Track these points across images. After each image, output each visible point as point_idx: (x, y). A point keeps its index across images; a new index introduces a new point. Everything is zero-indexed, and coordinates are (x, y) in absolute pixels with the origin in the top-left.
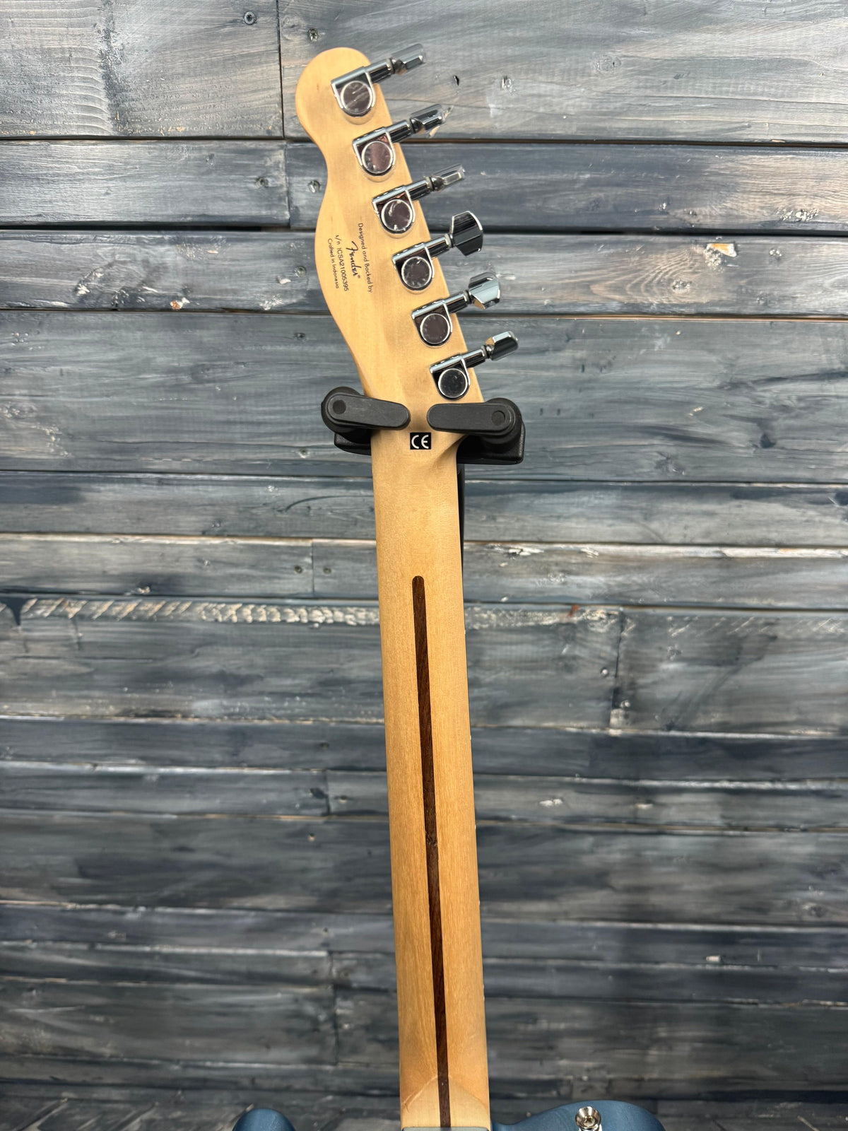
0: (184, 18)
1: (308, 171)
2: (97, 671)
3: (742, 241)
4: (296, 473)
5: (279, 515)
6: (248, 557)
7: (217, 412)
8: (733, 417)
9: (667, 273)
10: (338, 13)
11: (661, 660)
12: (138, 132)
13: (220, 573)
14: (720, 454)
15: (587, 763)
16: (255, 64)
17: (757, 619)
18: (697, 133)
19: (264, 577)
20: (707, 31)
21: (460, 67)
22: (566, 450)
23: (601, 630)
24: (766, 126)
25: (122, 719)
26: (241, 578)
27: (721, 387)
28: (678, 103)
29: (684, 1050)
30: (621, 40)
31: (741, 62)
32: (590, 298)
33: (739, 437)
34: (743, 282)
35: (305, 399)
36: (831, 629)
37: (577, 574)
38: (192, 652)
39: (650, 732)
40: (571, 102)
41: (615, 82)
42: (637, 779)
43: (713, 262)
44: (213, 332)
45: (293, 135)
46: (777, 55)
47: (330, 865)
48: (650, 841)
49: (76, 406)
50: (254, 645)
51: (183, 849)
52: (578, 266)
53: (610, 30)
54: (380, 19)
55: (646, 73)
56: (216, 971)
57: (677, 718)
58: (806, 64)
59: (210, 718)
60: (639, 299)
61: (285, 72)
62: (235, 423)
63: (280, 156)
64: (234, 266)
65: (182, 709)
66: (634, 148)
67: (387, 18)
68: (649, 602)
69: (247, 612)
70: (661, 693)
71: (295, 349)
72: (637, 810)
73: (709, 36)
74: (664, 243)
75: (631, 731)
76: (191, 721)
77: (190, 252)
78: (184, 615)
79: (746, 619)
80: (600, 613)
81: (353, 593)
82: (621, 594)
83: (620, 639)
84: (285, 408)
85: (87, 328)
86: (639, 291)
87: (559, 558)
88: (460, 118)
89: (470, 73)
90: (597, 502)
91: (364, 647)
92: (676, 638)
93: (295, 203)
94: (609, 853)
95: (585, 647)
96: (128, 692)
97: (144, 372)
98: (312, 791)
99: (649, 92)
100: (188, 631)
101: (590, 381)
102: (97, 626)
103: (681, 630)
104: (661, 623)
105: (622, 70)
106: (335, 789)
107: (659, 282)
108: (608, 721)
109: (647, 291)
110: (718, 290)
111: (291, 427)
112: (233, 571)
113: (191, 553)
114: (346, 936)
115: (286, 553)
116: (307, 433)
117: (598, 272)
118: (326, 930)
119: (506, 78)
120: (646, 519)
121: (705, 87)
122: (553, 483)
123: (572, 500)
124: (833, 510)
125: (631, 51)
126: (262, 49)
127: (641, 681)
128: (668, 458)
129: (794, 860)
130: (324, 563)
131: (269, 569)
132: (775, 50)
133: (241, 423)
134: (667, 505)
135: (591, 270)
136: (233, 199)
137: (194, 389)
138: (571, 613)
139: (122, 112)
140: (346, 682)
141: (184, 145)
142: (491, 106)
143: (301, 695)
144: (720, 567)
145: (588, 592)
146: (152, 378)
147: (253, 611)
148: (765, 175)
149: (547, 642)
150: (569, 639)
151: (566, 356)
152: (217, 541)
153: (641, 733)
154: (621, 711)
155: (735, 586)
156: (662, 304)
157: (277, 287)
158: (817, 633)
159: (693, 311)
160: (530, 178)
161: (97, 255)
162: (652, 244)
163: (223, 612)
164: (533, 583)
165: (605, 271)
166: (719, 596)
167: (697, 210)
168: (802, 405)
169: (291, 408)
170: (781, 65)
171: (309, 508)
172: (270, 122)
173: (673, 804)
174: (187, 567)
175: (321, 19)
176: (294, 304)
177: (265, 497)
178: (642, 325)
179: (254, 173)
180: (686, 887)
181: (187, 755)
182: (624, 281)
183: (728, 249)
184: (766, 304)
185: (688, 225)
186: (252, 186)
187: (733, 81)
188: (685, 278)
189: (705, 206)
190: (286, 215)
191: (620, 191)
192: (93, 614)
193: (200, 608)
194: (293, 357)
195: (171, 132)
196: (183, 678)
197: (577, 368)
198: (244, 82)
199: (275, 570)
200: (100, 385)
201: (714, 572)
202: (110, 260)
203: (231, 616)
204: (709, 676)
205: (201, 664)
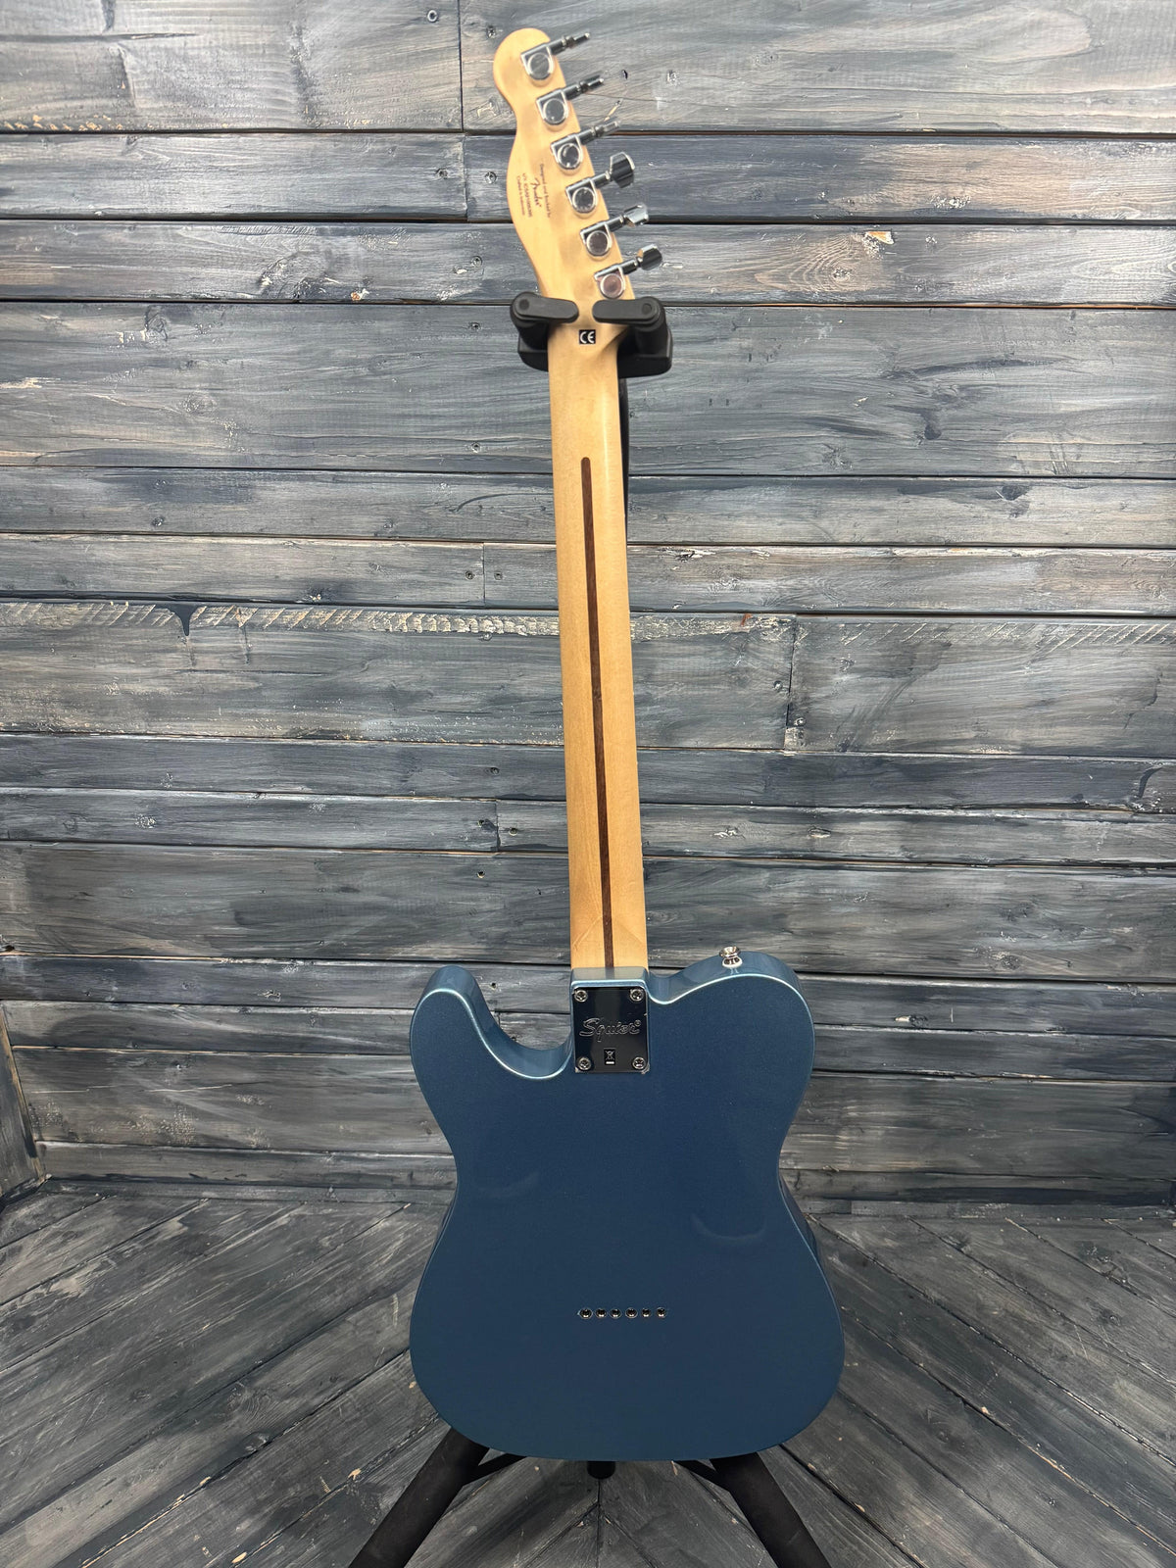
0: (371, 15)
1: (487, 163)
2: (266, 686)
3: (898, 229)
4: (468, 470)
5: (451, 515)
6: (420, 561)
7: (393, 406)
8: (897, 407)
9: (827, 261)
10: (515, 11)
11: (834, 672)
12: (324, 126)
13: (390, 579)
14: (886, 446)
15: (761, 788)
16: (436, 60)
17: (928, 624)
18: (851, 124)
19: (434, 584)
20: (858, 26)
21: (628, 62)
22: (736, 442)
23: (774, 640)
24: (917, 115)
25: (289, 741)
26: (413, 585)
27: (883, 377)
28: (834, 94)
29: (875, 1134)
30: (779, 35)
31: (890, 55)
32: (755, 287)
33: (903, 428)
34: (901, 270)
35: (478, 391)
36: (1006, 635)
37: (748, 578)
38: (363, 666)
39: (825, 753)
40: (732, 95)
41: (773, 75)
42: (814, 806)
43: (872, 250)
44: (391, 323)
45: (472, 128)
46: (925, 48)
47: (499, 906)
48: (828, 876)
49: (255, 400)
50: (424, 659)
51: (346, 889)
52: (742, 255)
53: (770, 26)
54: (555, 17)
55: (803, 66)
56: (377, 1037)
57: (852, 736)
58: (951, 56)
59: (379, 739)
60: (802, 287)
61: (465, 67)
62: (409, 416)
63: (458, 148)
64: (412, 256)
65: (351, 729)
66: (793, 138)
67: (560, 15)
68: (820, 608)
69: (418, 620)
70: (838, 707)
71: (471, 339)
72: (813, 840)
73: (859, 31)
74: (824, 232)
75: (805, 752)
76: (359, 744)
77: (371, 243)
78: (354, 625)
79: (918, 625)
80: (773, 619)
81: (524, 602)
82: (792, 601)
83: (793, 649)
84: (459, 400)
85: (269, 319)
86: (802, 279)
87: (731, 561)
88: (628, 110)
89: (638, 68)
90: (767, 498)
91: (534, 661)
92: (848, 647)
93: (472, 195)
94: (786, 890)
95: (757, 658)
96: (297, 710)
97: (324, 365)
98: (481, 822)
99: (805, 84)
100: (359, 642)
101: (757, 371)
102: (267, 636)
103: (853, 638)
104: (832, 632)
105: (779, 63)
106: (506, 819)
107: (820, 270)
108: (783, 740)
109: (809, 280)
110: (876, 278)
111: (464, 420)
112: (404, 576)
113: (363, 556)
114: (513, 991)
115: (457, 557)
116: (481, 427)
117: (763, 261)
118: (494, 985)
119: (671, 72)
120: (815, 516)
121: (858, 79)
122: (722, 479)
123: (742, 497)
124: (1000, 504)
125: (788, 45)
126: (444, 45)
127: (814, 696)
128: (835, 451)
129: (982, 899)
130: (494, 568)
131: (440, 575)
132: (922, 43)
133: (416, 416)
134: (835, 502)
135: (756, 258)
136: (413, 191)
137: (372, 381)
138: (743, 621)
139: (310, 106)
140: (518, 699)
141: (368, 137)
142: (658, 98)
143: (470, 714)
144: (890, 568)
145: (760, 597)
146: (331, 370)
147: (424, 620)
148: (918, 164)
149: (719, 654)
150: (743, 650)
151: (734, 344)
152: (389, 544)
153: (816, 753)
154: (795, 730)
155: (906, 588)
156: (824, 293)
157: (454, 277)
158: (992, 639)
159: (854, 300)
160: (694, 169)
161: (281, 246)
162: (813, 232)
163: (394, 621)
164: (703, 589)
165: (768, 260)
166: (889, 601)
167: (854, 199)
168: (964, 394)
169: (464, 400)
170: (929, 57)
171: (480, 507)
172: (450, 115)
173: (851, 834)
174: (359, 573)
175: (499, 17)
176: (470, 294)
177: (437, 495)
178: (806, 315)
179: (435, 164)
180: (869, 932)
182: (786, 270)
183: (886, 237)
184: (923, 292)
185: (847, 214)
186: (431, 177)
187: (884, 73)
188: (845, 266)
189: (862, 194)
190: (463, 207)
191: (781, 181)
192: (264, 624)
193: (371, 616)
194: (468, 348)
195: (356, 125)
196: (353, 695)
197: (744, 357)
198: (427, 77)
199: (446, 575)
200: (280, 378)
201: (884, 573)
202: (295, 251)
203: (402, 626)
204: (883, 688)
205: (372, 679)
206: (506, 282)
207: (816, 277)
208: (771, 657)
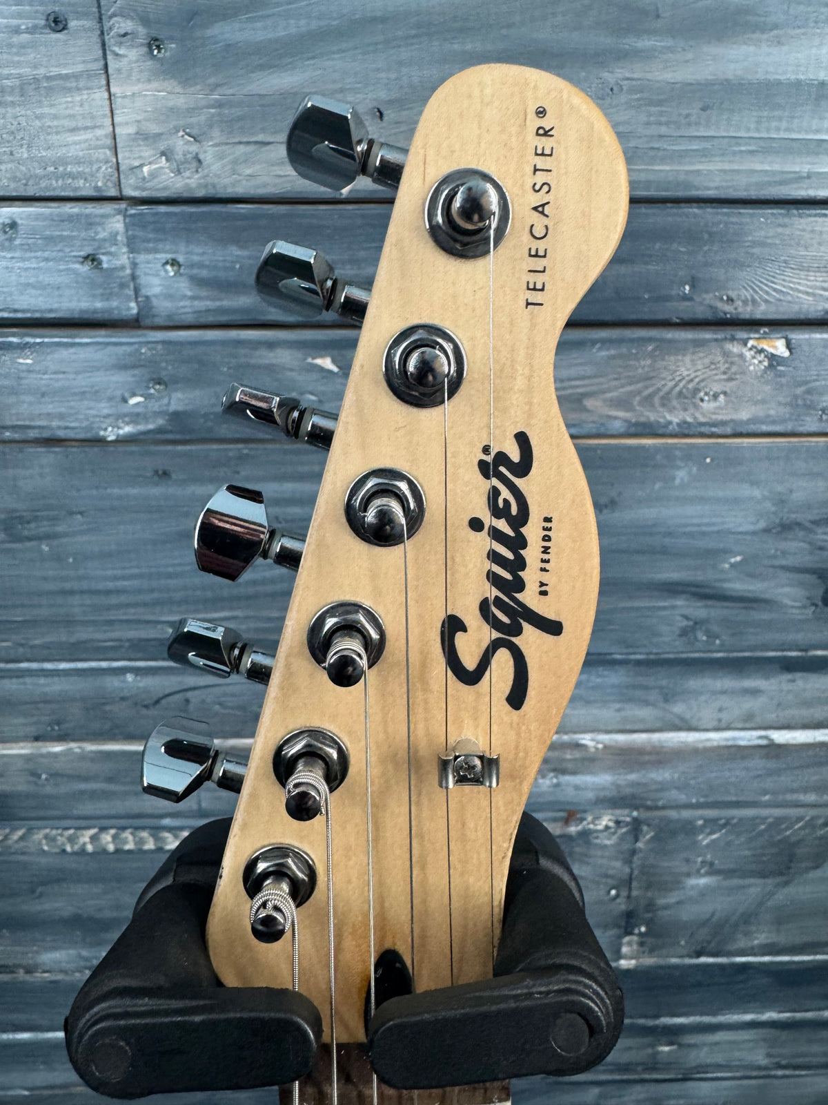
1: (160, 246)
3: (799, 336)
5: (144, 711)
6: (104, 767)
7: (46, 579)
8: (783, 568)
9: (692, 380)
10: (194, 14)
11: (688, 875)
13: (64, 789)
14: (766, 616)
16: (70, 90)
18: (733, 189)
21: (383, 95)
23: (607, 842)
26: (93, 795)
27: (767, 531)
28: (708, 145)
30: (623, 56)
32: (584, 416)
33: (791, 594)
34: (799, 391)
37: (574, 773)
38: (33, 892)
39: (674, 961)
42: (657, 1017)
43: (756, 364)
44: (33, 471)
45: (136, 194)
48: (675, 1089)
50: (119, 880)
54: (259, 25)
55: (660, 103)
57: (709, 942)
59: (65, 972)
60: (652, 417)
61: (118, 102)
62: (72, 592)
63: (117, 224)
64: (57, 380)
65: (24, 962)
67: (269, 22)
68: (672, 803)
69: (107, 839)
70: (687, 914)
71: (156, 491)
72: (658, 1053)
73: (752, 49)
74: (687, 341)
75: (649, 961)
76: (38, 977)
78: (17, 846)
79: (801, 819)
80: (606, 821)
82: (634, 796)
83: (633, 852)
84: (144, 570)
86: (652, 405)
89: (399, 103)
90: (599, 680)
92: (708, 846)
93: (144, 292)
95: (588, 864)
99: (663, 130)
100: (25, 865)
103: (714, 836)
104: (689, 829)
105: (623, 98)
107: (680, 393)
108: (618, 950)
109: (663, 405)
110: (763, 402)
111: (155, 595)
112: (82, 786)
113: (20, 765)
116: (179, 603)
117: (596, 381)
120: (666, 700)
121: (746, 123)
125: (636, 71)
126: (80, 68)
127: (661, 902)
128: (696, 623)
133: (82, 592)
134: (694, 682)
135: (583, 378)
136: (48, 286)
137: (11, 550)
138: (567, 821)
144: (767, 756)
145: (590, 795)
147: (115, 837)
152: (57, 748)
153: (661, 962)
154: (635, 938)
156: (685, 422)
157: (124, 409)
159: (729, 430)
162: (670, 341)
163: (71, 840)
165: (602, 380)
166: (765, 792)
167: (733, 294)
169: (153, 570)
171: (187, 701)
172: (100, 175)
173: (704, 1044)
174: (16, 784)
175: (169, 24)
176: (149, 432)
177: (122, 689)
178: (657, 449)
179: (80, 248)
181: (36, 1018)
182: (631, 392)
183: (779, 347)
185: (722, 316)
186: (78, 267)
187: (787, 113)
188: (716, 388)
189: (742, 287)
190: (129, 309)
193: (39, 836)
194: (153, 503)
196: (22, 924)
198: (55, 117)
201: (758, 763)
203: (84, 844)
204: (752, 890)
205: (47, 906)
206: (205, 416)
207: (675, 403)
208: (604, 861)
